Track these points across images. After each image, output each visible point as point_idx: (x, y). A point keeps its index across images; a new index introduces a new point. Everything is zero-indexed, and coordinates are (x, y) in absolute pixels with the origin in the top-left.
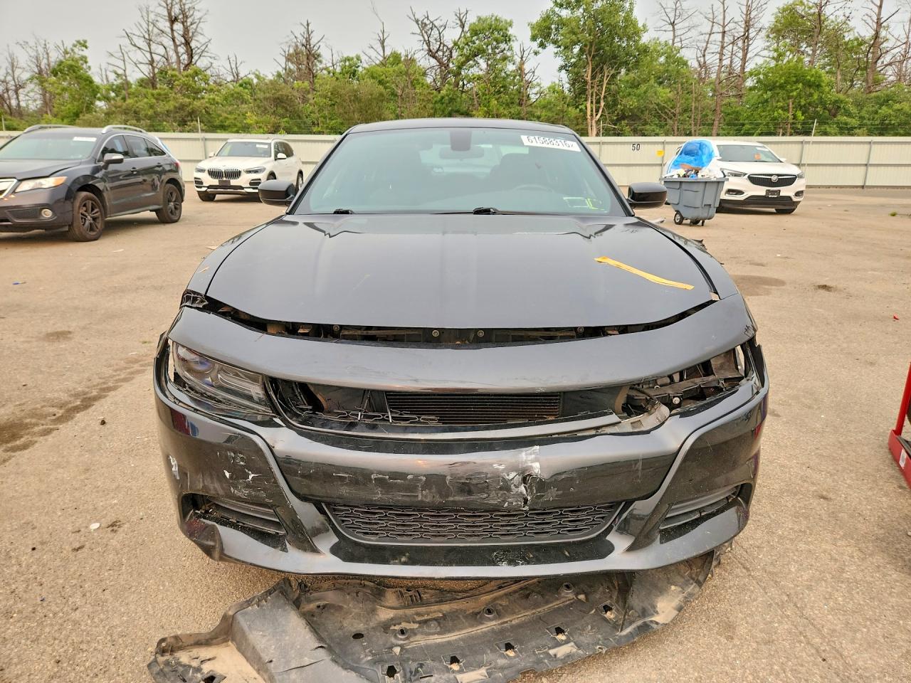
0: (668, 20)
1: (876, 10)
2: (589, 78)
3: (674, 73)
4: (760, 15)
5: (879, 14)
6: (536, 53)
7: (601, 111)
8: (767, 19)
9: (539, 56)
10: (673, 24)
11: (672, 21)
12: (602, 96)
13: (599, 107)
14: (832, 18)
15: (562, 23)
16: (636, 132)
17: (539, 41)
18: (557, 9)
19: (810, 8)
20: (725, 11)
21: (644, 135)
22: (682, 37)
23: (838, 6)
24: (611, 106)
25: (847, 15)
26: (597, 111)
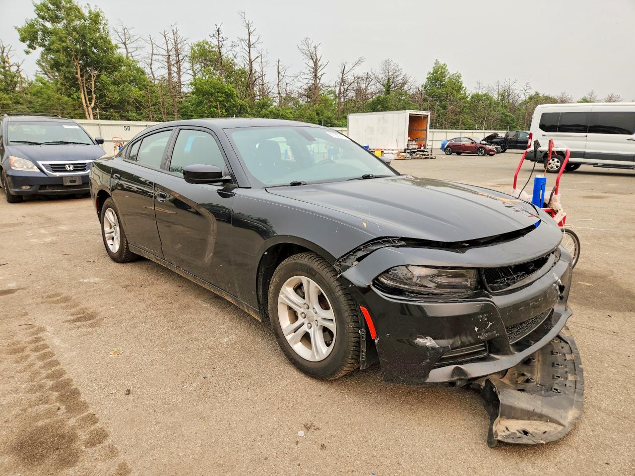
0: (121, 40)
1: (248, 54)
2: (79, 76)
3: (138, 78)
4: (184, 47)
5: (249, 57)
6: (27, 53)
7: (93, 101)
8: (186, 51)
9: (30, 54)
10: (124, 43)
11: (124, 41)
12: (93, 90)
13: (92, 99)
14: (226, 55)
15: (46, 32)
16: (123, 118)
17: (28, 42)
18: (41, 20)
19: (213, 48)
20: (167, 42)
21: (129, 120)
22: (132, 53)
23: (229, 49)
24: (101, 97)
25: (235, 55)
26: (90, 100)
